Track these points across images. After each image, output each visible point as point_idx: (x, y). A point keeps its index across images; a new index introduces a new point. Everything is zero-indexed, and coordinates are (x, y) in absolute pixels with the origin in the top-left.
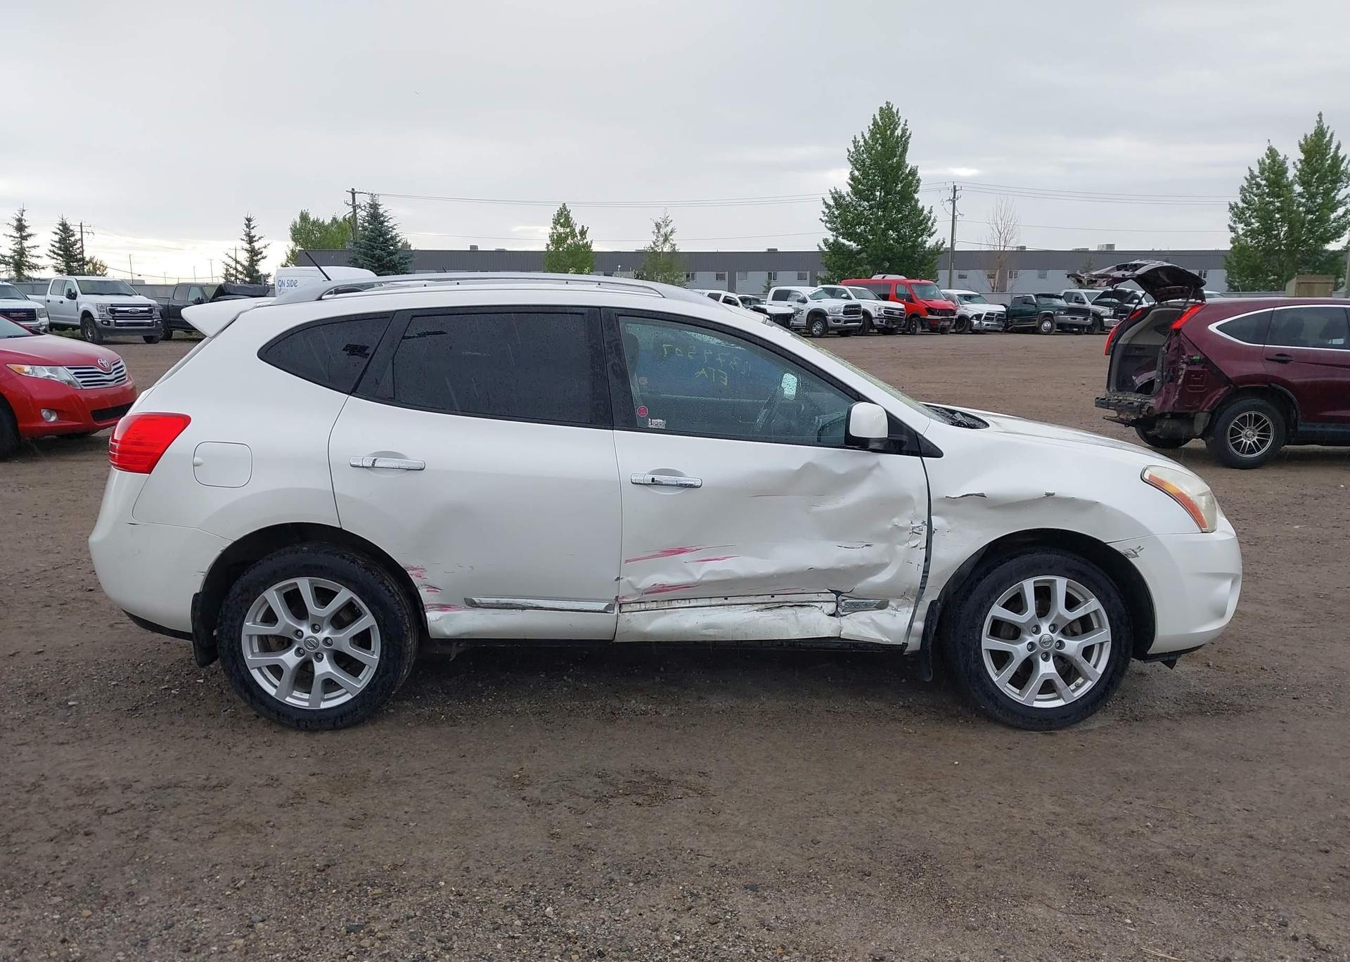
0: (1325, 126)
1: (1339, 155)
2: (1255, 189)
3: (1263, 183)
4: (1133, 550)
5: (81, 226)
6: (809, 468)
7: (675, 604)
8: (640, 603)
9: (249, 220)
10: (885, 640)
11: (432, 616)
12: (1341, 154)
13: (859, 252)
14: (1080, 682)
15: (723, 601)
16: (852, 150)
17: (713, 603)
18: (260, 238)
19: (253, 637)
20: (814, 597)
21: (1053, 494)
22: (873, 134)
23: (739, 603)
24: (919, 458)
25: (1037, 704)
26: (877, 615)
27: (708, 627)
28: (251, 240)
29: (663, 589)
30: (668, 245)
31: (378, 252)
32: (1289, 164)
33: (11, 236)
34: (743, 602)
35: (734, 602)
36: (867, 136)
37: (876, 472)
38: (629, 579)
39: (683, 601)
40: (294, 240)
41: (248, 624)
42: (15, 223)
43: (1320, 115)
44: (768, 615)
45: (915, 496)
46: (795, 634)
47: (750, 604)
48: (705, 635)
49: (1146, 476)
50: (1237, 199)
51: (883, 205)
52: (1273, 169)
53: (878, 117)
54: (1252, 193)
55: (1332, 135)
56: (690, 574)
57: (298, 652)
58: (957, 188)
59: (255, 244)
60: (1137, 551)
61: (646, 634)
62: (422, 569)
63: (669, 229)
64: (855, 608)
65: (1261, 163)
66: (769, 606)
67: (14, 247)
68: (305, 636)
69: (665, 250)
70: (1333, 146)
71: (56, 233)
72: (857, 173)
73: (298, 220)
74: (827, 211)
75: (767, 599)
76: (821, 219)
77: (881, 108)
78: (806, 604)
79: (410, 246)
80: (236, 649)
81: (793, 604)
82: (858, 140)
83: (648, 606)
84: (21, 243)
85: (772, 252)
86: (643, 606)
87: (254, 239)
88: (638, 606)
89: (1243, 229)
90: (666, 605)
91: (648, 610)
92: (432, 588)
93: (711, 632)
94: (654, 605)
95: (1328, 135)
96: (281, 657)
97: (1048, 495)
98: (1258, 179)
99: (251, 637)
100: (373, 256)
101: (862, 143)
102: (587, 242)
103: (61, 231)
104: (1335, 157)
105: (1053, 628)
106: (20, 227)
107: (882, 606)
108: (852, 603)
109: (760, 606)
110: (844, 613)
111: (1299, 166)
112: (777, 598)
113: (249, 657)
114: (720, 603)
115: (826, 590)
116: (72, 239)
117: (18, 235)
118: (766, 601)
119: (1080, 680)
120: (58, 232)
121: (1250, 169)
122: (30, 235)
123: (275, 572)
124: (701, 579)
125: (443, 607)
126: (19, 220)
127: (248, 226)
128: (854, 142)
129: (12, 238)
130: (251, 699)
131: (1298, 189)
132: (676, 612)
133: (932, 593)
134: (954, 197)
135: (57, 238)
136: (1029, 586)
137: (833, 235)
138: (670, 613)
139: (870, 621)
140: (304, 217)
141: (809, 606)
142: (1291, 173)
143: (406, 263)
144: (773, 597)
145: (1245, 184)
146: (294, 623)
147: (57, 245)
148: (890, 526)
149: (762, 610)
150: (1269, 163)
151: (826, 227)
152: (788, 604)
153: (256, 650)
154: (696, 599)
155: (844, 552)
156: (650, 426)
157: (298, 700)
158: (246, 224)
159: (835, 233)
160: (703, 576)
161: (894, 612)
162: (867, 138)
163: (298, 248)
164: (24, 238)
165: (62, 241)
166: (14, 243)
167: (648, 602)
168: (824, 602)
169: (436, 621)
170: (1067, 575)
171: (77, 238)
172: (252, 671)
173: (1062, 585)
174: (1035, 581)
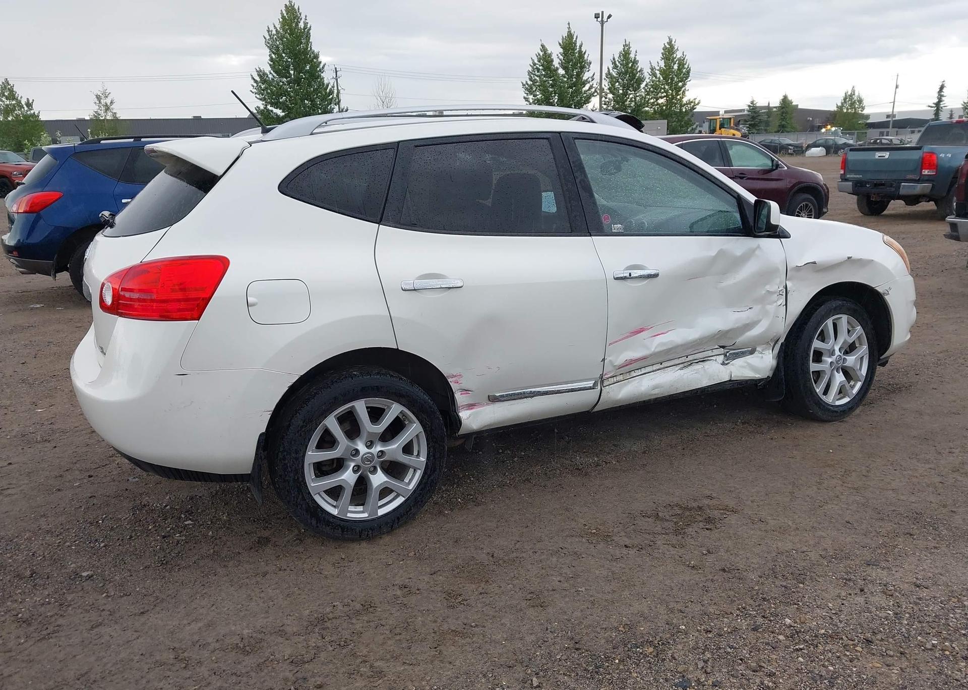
0: (572, 32)
1: (582, 50)
2: (536, 72)
3: (541, 68)
4: (887, 290)
6: (720, 254)
7: (633, 374)
8: (615, 377)
10: (758, 376)
11: (464, 415)
12: (583, 49)
14: (853, 384)
15: (659, 366)
16: (268, 37)
17: (654, 369)
20: (710, 353)
21: (851, 257)
22: (283, 27)
23: (668, 365)
24: (779, 240)
25: (837, 403)
26: (749, 359)
27: (655, 387)
29: (631, 362)
30: (110, 114)
32: (554, 57)
34: (672, 364)
35: (666, 365)
36: (278, 26)
37: (757, 252)
38: (611, 358)
39: (639, 370)
41: (310, 453)
43: (569, 24)
44: (687, 371)
45: (780, 268)
46: (705, 383)
47: (675, 365)
48: (653, 394)
50: (526, 79)
51: (297, 81)
52: (546, 59)
53: (284, 12)
54: (535, 74)
55: (577, 37)
56: (647, 348)
57: (355, 470)
58: (337, 70)
60: (889, 290)
61: (619, 401)
62: (460, 375)
63: (108, 101)
64: (737, 356)
65: (538, 55)
66: (686, 364)
68: (361, 454)
69: (108, 118)
70: (578, 45)
72: (273, 56)
74: (255, 85)
75: (683, 359)
76: (251, 91)
77: (285, 5)
78: (706, 359)
80: (301, 479)
81: (698, 361)
82: (270, 30)
85: (197, 119)
86: (617, 379)
88: (613, 380)
89: (532, 99)
90: (628, 376)
91: (619, 382)
92: (465, 391)
93: (656, 391)
94: (621, 378)
95: (575, 37)
96: (343, 477)
97: (849, 258)
98: (538, 66)
99: (310, 465)
101: (274, 32)
102: (34, 113)
104: (580, 52)
105: (841, 350)
107: (752, 352)
108: (734, 353)
109: (681, 366)
110: (727, 362)
111: (561, 57)
112: (690, 358)
113: (310, 485)
114: (658, 368)
115: (717, 347)
118: (684, 361)
121: (532, 58)
123: (335, 398)
124: (654, 351)
125: (471, 406)
128: (268, 31)
130: (317, 523)
131: (561, 71)
132: (636, 379)
133: (783, 337)
134: (336, 76)
136: (830, 323)
137: (263, 104)
138: (632, 381)
139: (746, 364)
141: (708, 360)
142: (556, 63)
144: (687, 357)
145: (530, 69)
146: (350, 443)
148: (764, 292)
149: (683, 368)
150: (543, 55)
151: (256, 97)
152: (695, 361)
153: (314, 476)
154: (644, 367)
155: (737, 315)
157: (357, 513)
159: (264, 102)
160: (656, 348)
161: (761, 355)
162: (279, 29)
167: (618, 375)
168: (716, 355)
169: (468, 418)
170: (848, 313)
172: (315, 497)
173: (845, 320)
174: (833, 320)
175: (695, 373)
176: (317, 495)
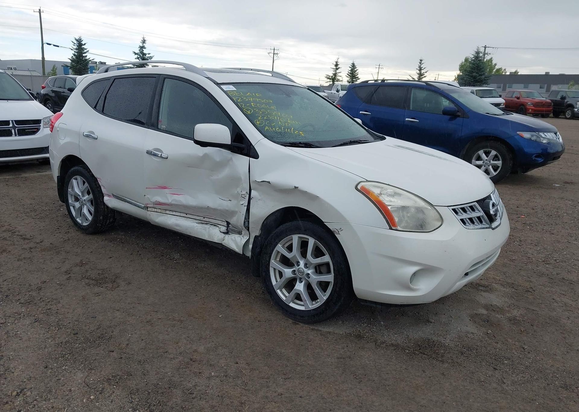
4: (337, 230)
5: (379, 65)
6: (206, 156)
7: (168, 212)
8: (155, 208)
9: (421, 60)
10: (237, 250)
14: (316, 300)
15: (185, 215)
17: (182, 215)
18: (424, 68)
20: (220, 222)
21: (297, 188)
23: (191, 218)
24: (249, 158)
26: (237, 237)
27: (178, 225)
28: (420, 69)
29: (161, 204)
31: (474, 74)
33: (333, 68)
34: (193, 218)
35: (189, 217)
37: (230, 162)
38: (148, 196)
39: (170, 211)
41: (69, 190)
42: (335, 63)
44: (200, 226)
45: (243, 178)
46: (206, 237)
47: (195, 219)
48: (176, 229)
49: (359, 187)
56: (168, 199)
57: (80, 203)
60: (339, 230)
61: (156, 222)
62: (101, 179)
64: (233, 231)
66: (203, 222)
67: (333, 73)
68: (80, 198)
71: (350, 67)
73: (464, 61)
75: (202, 218)
78: (216, 225)
79: (518, 73)
80: (67, 197)
81: (212, 224)
83: (158, 210)
84: (336, 71)
86: (156, 210)
87: (422, 69)
88: (154, 210)
90: (164, 212)
91: (157, 212)
92: (104, 187)
93: (178, 228)
94: (160, 211)
96: (76, 204)
97: (296, 188)
103: (352, 66)
105: (306, 266)
106: (336, 65)
107: (240, 233)
108: (231, 229)
110: (229, 233)
112: (206, 219)
113: (70, 201)
114: (184, 216)
115: (223, 220)
116: (355, 69)
117: (335, 68)
118: (201, 219)
120: (351, 66)
122: (339, 68)
126: (337, 62)
127: (420, 63)
129: (333, 69)
130: (70, 216)
132: (167, 215)
133: (256, 231)
135: (350, 69)
136: (295, 239)
138: (165, 216)
139: (235, 239)
143: (487, 80)
144: (204, 218)
146: (78, 193)
147: (350, 72)
148: (236, 192)
149: (199, 223)
152: (210, 223)
153: (73, 200)
154: (175, 212)
155: (221, 201)
156: (163, 129)
158: (420, 62)
160: (172, 201)
161: (242, 237)
164: (337, 69)
165: (352, 70)
166: (333, 71)
167: (157, 209)
168: (223, 225)
169: (106, 200)
171: (357, 69)
172: (70, 207)
173: (312, 242)
174: (298, 237)
175: (203, 229)
176: (72, 207)
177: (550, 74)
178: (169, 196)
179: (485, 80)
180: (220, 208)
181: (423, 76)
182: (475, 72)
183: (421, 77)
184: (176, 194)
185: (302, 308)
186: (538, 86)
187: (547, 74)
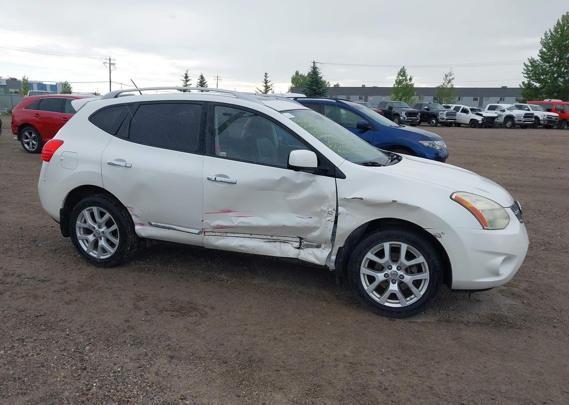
4: (439, 234)
5: (218, 77)
6: (283, 179)
7: (229, 235)
8: (213, 232)
9: (266, 74)
10: (317, 262)
11: (137, 228)
13: (541, 88)
14: (412, 297)
15: (250, 236)
16: (543, 38)
17: (245, 236)
18: (270, 81)
19: (81, 228)
20: (290, 239)
21: (396, 201)
22: (556, 29)
23: (257, 237)
24: (334, 178)
25: (386, 304)
26: (315, 250)
27: (242, 246)
28: (266, 82)
29: (222, 227)
30: (450, 84)
31: (314, 87)
33: (183, 80)
34: (259, 237)
35: (255, 237)
36: (552, 30)
37: (313, 183)
38: (207, 221)
39: (232, 234)
40: (292, 82)
41: (78, 222)
42: (185, 75)
44: (269, 244)
45: (330, 197)
46: (278, 254)
47: (261, 239)
48: (241, 250)
49: (453, 197)
51: (557, 65)
53: (560, 21)
56: (233, 222)
57: (94, 235)
59: (268, 84)
60: (441, 234)
61: (215, 246)
62: (132, 208)
63: (451, 77)
64: (308, 246)
66: (270, 240)
67: (184, 85)
68: (96, 230)
69: (448, 87)
71: (199, 79)
72: (544, 50)
73: (295, 74)
74: (526, 68)
75: (269, 237)
76: (522, 72)
77: (563, 16)
78: (287, 242)
79: (339, 85)
80: (74, 231)
81: (281, 241)
82: (547, 33)
83: (217, 234)
84: (186, 83)
86: (214, 234)
87: (268, 82)
88: (212, 234)
90: (224, 234)
91: (216, 236)
92: (137, 216)
93: (243, 249)
94: (219, 234)
96: (88, 237)
97: (394, 201)
99: (80, 228)
100: (312, 89)
101: (549, 35)
102: (412, 84)
103: (201, 78)
105: (399, 268)
106: (186, 77)
107: (318, 247)
108: (307, 244)
109: (266, 240)
110: (303, 248)
112: (274, 238)
113: (78, 235)
114: (248, 236)
115: (296, 237)
116: (204, 81)
117: (185, 80)
118: (269, 238)
119: (413, 296)
120: (200, 79)
122: (189, 80)
124: (236, 225)
125: (142, 225)
126: (186, 74)
127: (266, 76)
128: (545, 34)
129: (183, 81)
132: (228, 238)
133: (340, 243)
135: (199, 81)
136: (387, 246)
137: (528, 80)
138: (226, 238)
139: (312, 253)
140: (297, 73)
141: (288, 243)
143: (325, 92)
144: (272, 236)
146: (93, 224)
147: (199, 84)
148: (319, 210)
149: (266, 242)
151: (524, 76)
152: (279, 241)
153: (82, 233)
154: (238, 233)
155: (299, 220)
156: (220, 155)
157: (94, 254)
158: (265, 76)
159: (529, 79)
160: (238, 223)
161: (322, 250)
162: (552, 32)
163: (293, 86)
164: (187, 81)
165: (201, 82)
166: (184, 83)
167: (217, 232)
168: (294, 242)
169: (139, 230)
170: (408, 243)
171: (206, 81)
172: (79, 241)
173: (404, 247)
174: (390, 244)
175: (274, 247)
176: (81, 240)
177: (366, 86)
178: (233, 219)
179: (324, 93)
180: (298, 225)
181: (269, 89)
182: (314, 85)
183: (267, 90)
184: (243, 216)
185: (399, 306)
186: (358, 97)
187: (363, 87)
